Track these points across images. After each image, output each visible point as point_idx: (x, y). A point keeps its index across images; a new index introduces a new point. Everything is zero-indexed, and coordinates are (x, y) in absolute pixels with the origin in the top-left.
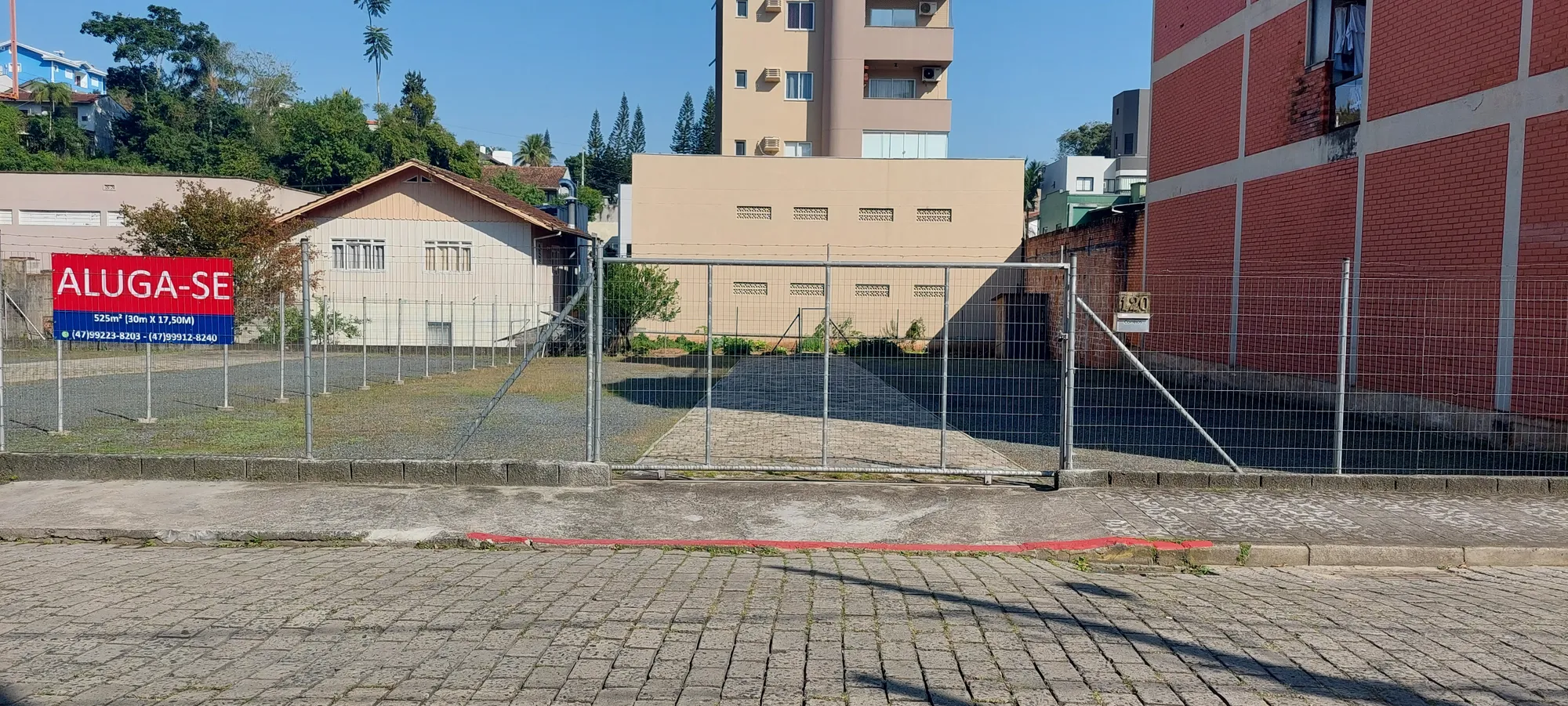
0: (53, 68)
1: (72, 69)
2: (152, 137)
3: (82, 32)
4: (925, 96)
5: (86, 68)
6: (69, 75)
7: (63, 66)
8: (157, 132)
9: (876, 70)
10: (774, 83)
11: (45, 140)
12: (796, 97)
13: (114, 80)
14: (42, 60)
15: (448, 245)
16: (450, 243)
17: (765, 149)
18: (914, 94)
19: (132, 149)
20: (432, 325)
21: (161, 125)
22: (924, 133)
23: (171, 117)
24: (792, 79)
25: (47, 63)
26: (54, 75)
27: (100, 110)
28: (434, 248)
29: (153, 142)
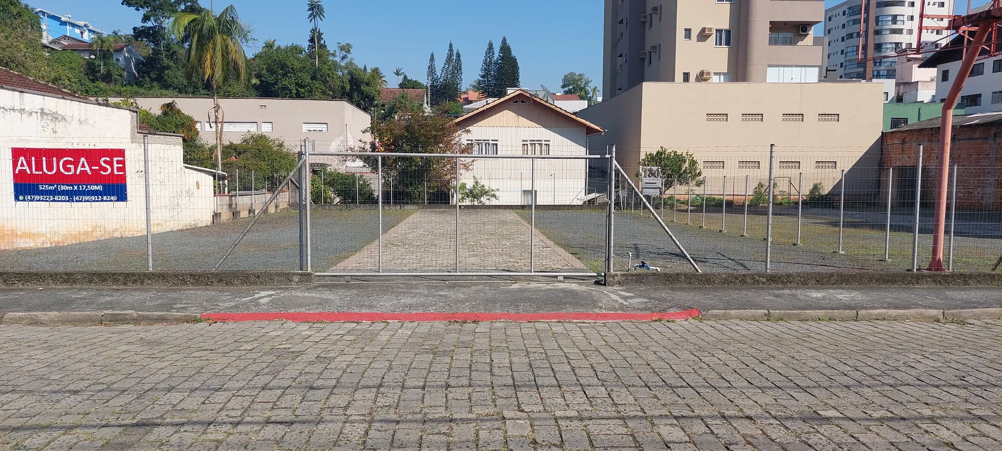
0: (68, 26)
1: (79, 27)
2: (167, 72)
3: (122, 4)
4: (800, 43)
5: (86, 27)
6: (78, 31)
7: (74, 25)
8: (170, 69)
9: (776, 27)
10: (708, 36)
11: (98, 74)
12: (721, 44)
13: (139, 33)
14: (61, 21)
15: (536, 142)
16: (537, 141)
17: (702, 77)
18: (793, 42)
19: (152, 80)
20: (525, 192)
21: (172, 64)
22: (805, 66)
23: (177, 59)
24: (718, 34)
25: (64, 23)
26: (69, 31)
27: (127, 55)
28: (527, 145)
29: (168, 75)
